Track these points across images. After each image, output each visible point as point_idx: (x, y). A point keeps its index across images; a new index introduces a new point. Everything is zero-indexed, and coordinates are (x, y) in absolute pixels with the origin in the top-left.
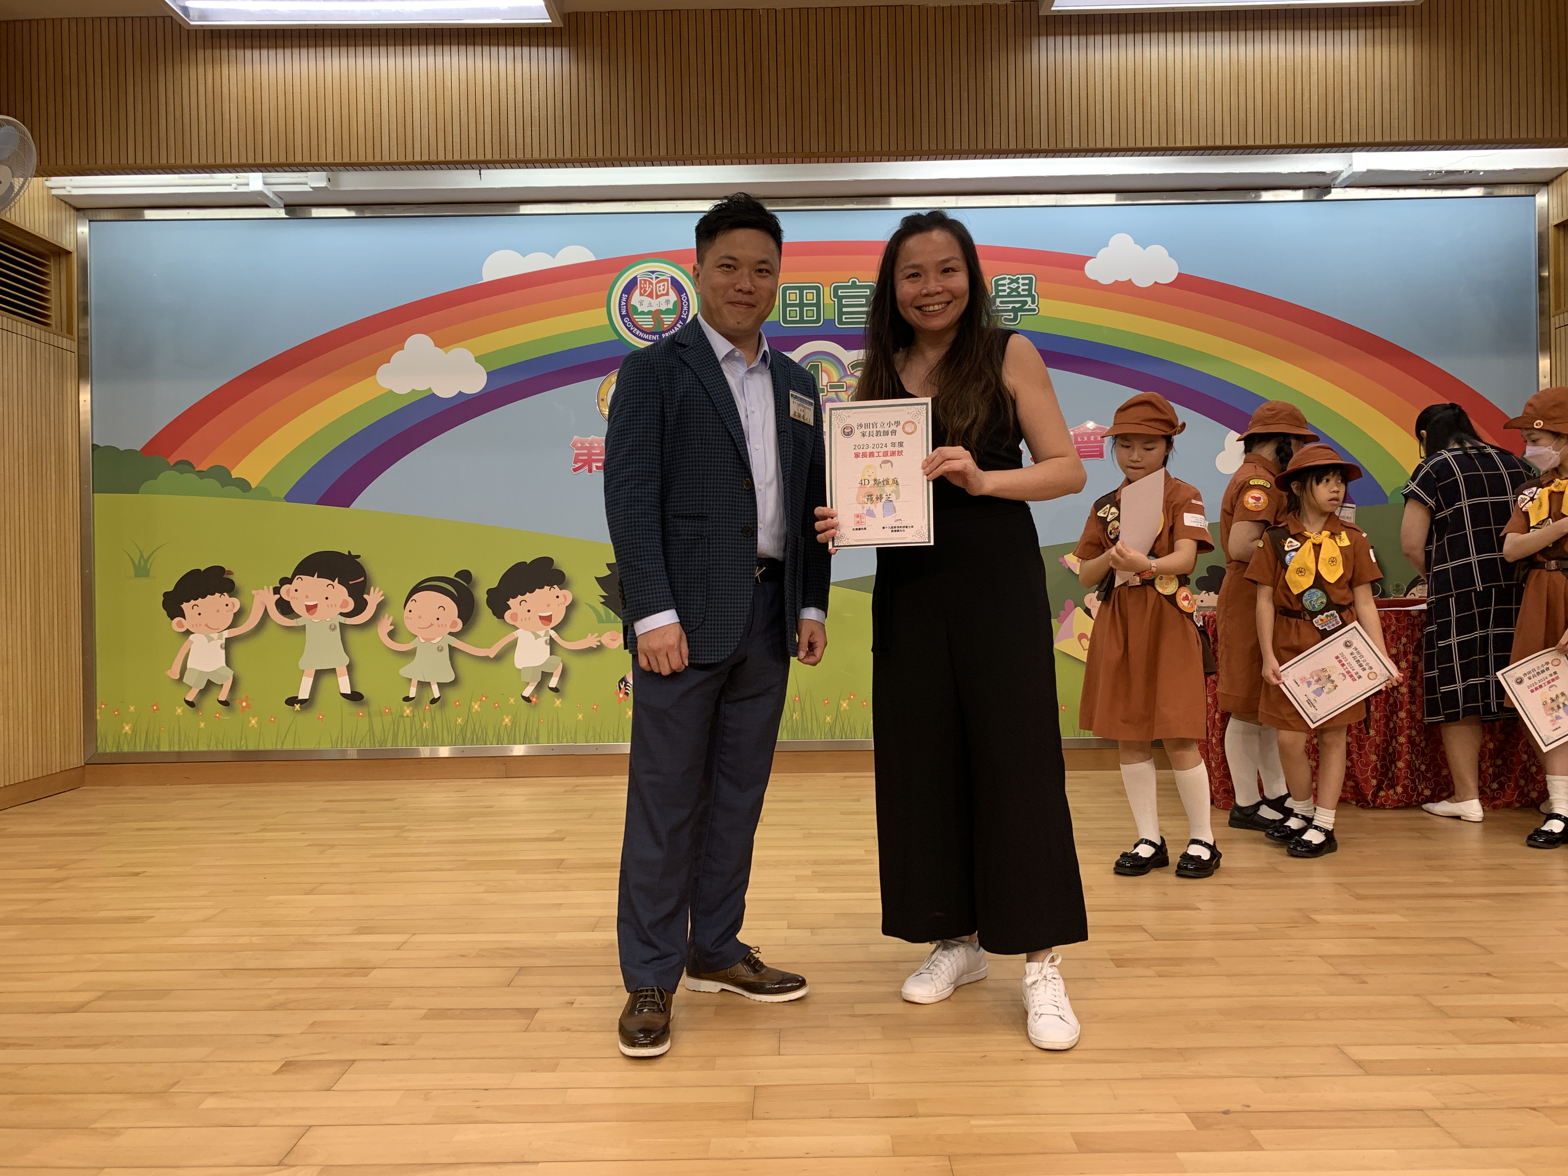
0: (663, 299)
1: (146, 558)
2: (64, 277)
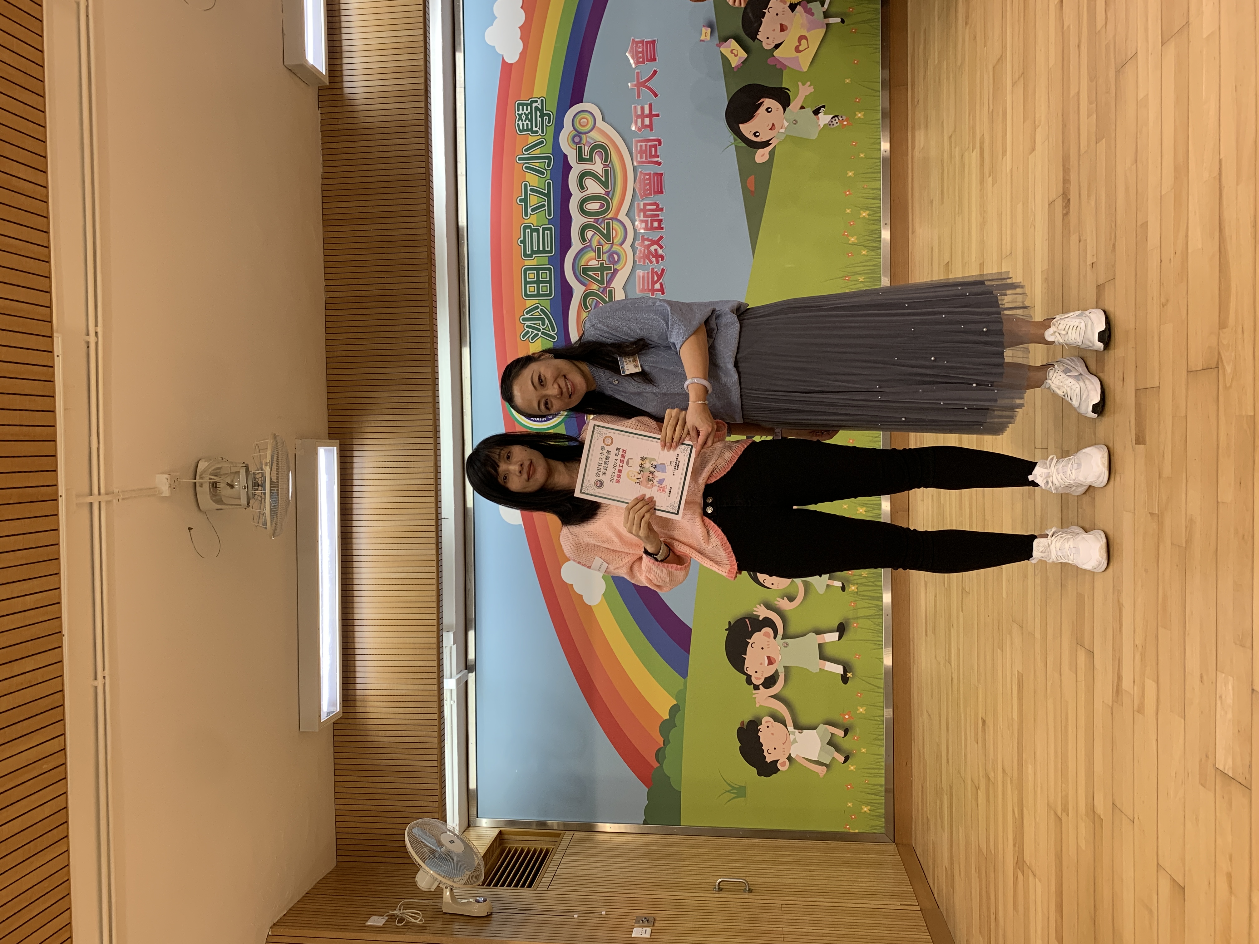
1: (730, 788)
2: (518, 837)
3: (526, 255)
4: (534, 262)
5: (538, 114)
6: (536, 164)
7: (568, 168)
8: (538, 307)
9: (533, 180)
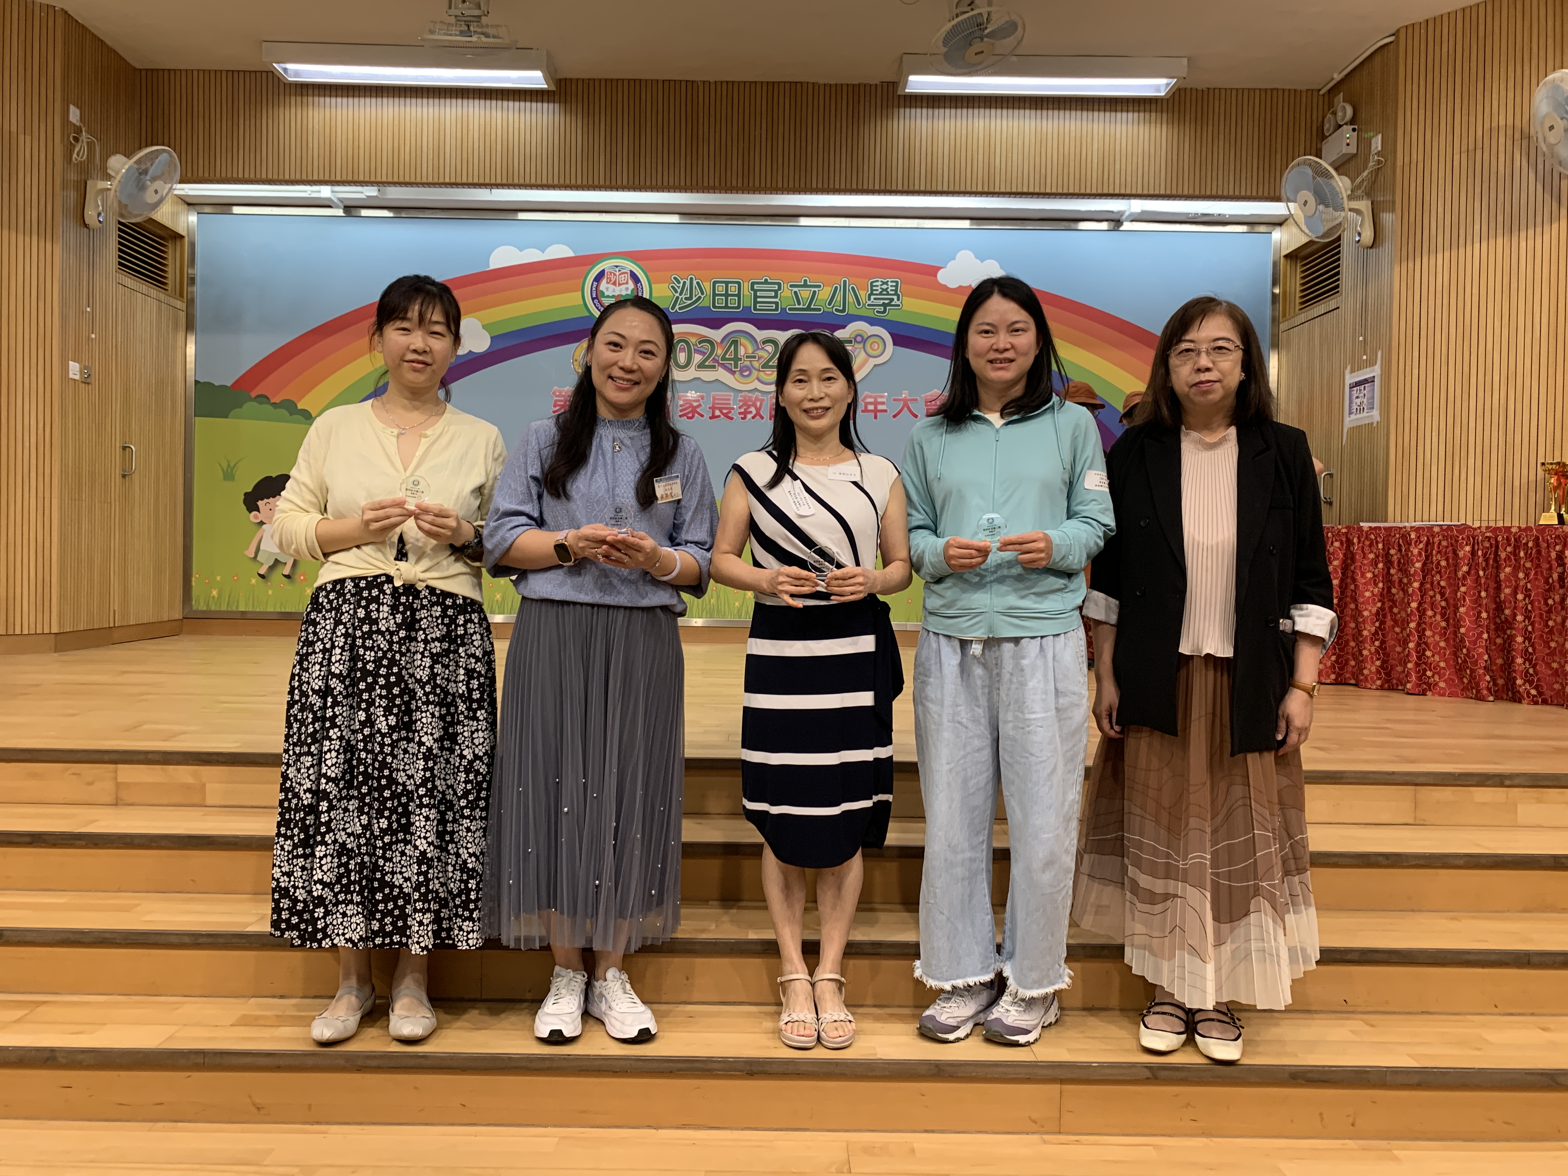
0: (623, 287)
1: (232, 465)
2: (178, 254)
3: (753, 284)
4: (746, 293)
5: (887, 302)
6: (839, 297)
8: (702, 293)
9: (824, 294)
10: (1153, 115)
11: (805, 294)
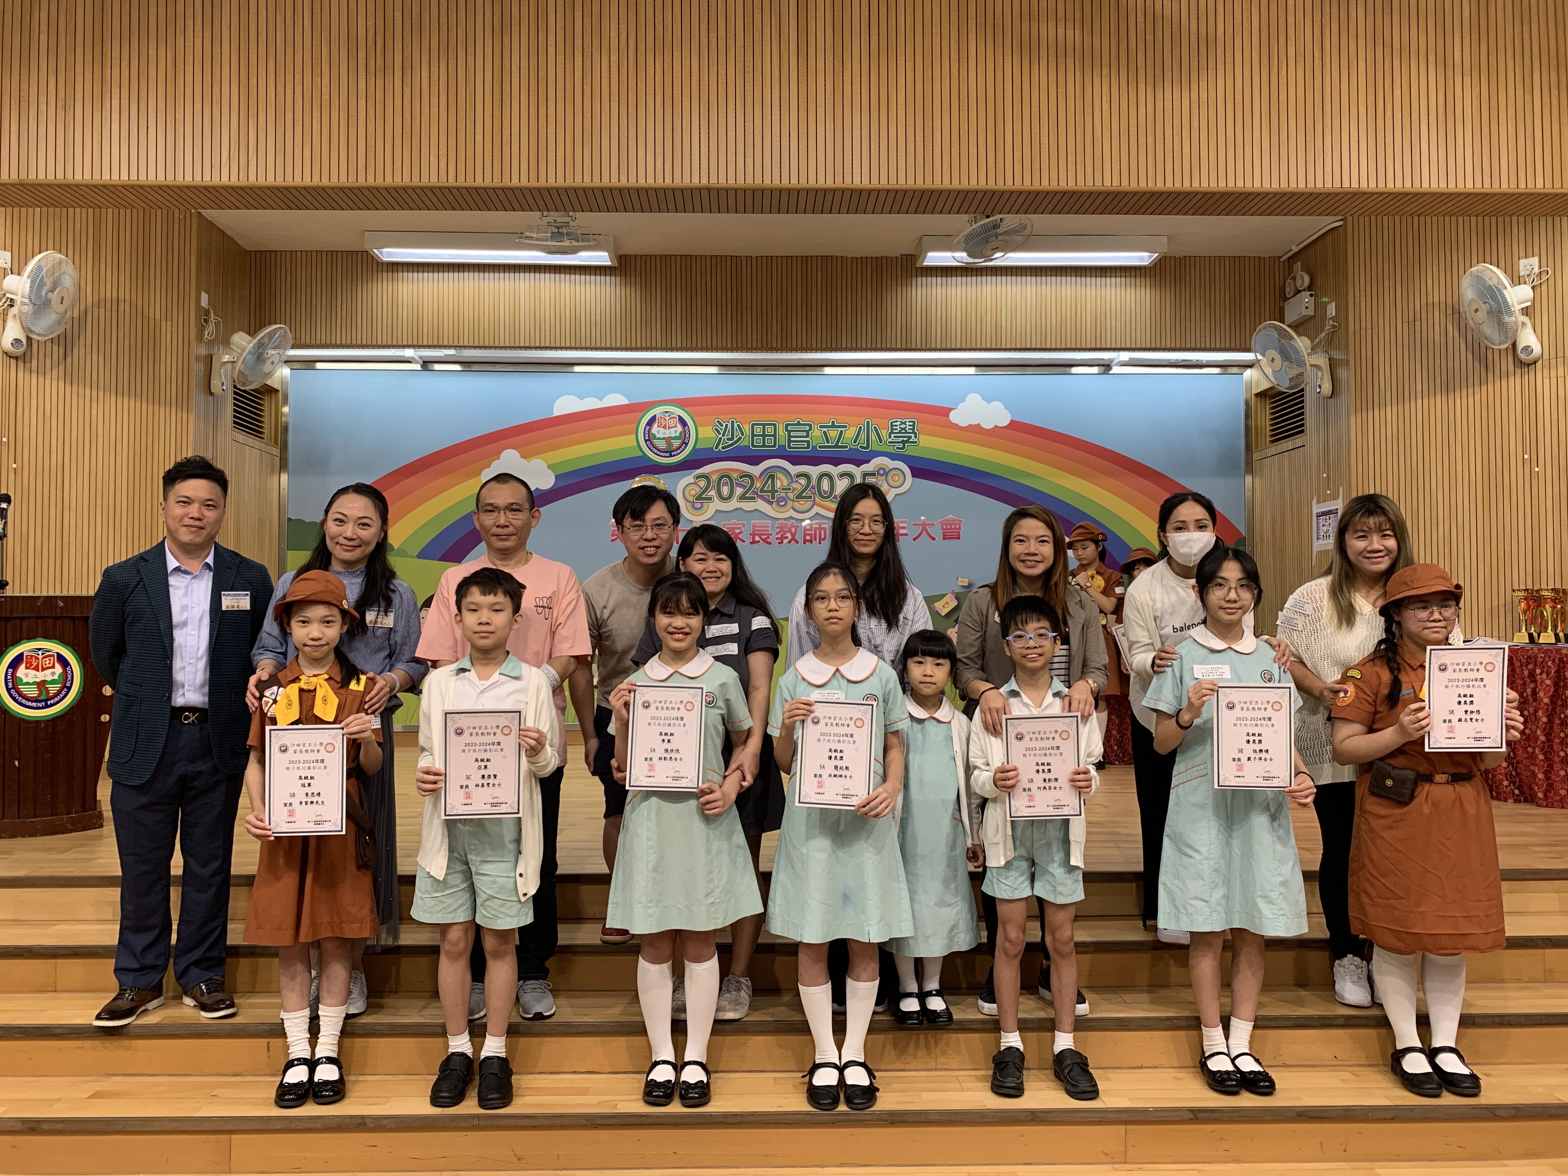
0: (673, 430)
2: (273, 406)
3: (787, 425)
4: (781, 433)
5: (905, 439)
6: (863, 436)
7: (858, 463)
8: (743, 434)
9: (850, 433)
10: (1138, 279)
11: (833, 434)
